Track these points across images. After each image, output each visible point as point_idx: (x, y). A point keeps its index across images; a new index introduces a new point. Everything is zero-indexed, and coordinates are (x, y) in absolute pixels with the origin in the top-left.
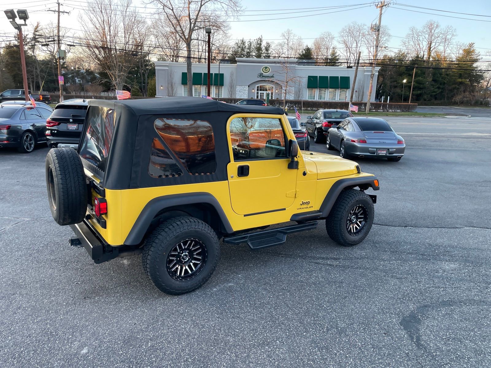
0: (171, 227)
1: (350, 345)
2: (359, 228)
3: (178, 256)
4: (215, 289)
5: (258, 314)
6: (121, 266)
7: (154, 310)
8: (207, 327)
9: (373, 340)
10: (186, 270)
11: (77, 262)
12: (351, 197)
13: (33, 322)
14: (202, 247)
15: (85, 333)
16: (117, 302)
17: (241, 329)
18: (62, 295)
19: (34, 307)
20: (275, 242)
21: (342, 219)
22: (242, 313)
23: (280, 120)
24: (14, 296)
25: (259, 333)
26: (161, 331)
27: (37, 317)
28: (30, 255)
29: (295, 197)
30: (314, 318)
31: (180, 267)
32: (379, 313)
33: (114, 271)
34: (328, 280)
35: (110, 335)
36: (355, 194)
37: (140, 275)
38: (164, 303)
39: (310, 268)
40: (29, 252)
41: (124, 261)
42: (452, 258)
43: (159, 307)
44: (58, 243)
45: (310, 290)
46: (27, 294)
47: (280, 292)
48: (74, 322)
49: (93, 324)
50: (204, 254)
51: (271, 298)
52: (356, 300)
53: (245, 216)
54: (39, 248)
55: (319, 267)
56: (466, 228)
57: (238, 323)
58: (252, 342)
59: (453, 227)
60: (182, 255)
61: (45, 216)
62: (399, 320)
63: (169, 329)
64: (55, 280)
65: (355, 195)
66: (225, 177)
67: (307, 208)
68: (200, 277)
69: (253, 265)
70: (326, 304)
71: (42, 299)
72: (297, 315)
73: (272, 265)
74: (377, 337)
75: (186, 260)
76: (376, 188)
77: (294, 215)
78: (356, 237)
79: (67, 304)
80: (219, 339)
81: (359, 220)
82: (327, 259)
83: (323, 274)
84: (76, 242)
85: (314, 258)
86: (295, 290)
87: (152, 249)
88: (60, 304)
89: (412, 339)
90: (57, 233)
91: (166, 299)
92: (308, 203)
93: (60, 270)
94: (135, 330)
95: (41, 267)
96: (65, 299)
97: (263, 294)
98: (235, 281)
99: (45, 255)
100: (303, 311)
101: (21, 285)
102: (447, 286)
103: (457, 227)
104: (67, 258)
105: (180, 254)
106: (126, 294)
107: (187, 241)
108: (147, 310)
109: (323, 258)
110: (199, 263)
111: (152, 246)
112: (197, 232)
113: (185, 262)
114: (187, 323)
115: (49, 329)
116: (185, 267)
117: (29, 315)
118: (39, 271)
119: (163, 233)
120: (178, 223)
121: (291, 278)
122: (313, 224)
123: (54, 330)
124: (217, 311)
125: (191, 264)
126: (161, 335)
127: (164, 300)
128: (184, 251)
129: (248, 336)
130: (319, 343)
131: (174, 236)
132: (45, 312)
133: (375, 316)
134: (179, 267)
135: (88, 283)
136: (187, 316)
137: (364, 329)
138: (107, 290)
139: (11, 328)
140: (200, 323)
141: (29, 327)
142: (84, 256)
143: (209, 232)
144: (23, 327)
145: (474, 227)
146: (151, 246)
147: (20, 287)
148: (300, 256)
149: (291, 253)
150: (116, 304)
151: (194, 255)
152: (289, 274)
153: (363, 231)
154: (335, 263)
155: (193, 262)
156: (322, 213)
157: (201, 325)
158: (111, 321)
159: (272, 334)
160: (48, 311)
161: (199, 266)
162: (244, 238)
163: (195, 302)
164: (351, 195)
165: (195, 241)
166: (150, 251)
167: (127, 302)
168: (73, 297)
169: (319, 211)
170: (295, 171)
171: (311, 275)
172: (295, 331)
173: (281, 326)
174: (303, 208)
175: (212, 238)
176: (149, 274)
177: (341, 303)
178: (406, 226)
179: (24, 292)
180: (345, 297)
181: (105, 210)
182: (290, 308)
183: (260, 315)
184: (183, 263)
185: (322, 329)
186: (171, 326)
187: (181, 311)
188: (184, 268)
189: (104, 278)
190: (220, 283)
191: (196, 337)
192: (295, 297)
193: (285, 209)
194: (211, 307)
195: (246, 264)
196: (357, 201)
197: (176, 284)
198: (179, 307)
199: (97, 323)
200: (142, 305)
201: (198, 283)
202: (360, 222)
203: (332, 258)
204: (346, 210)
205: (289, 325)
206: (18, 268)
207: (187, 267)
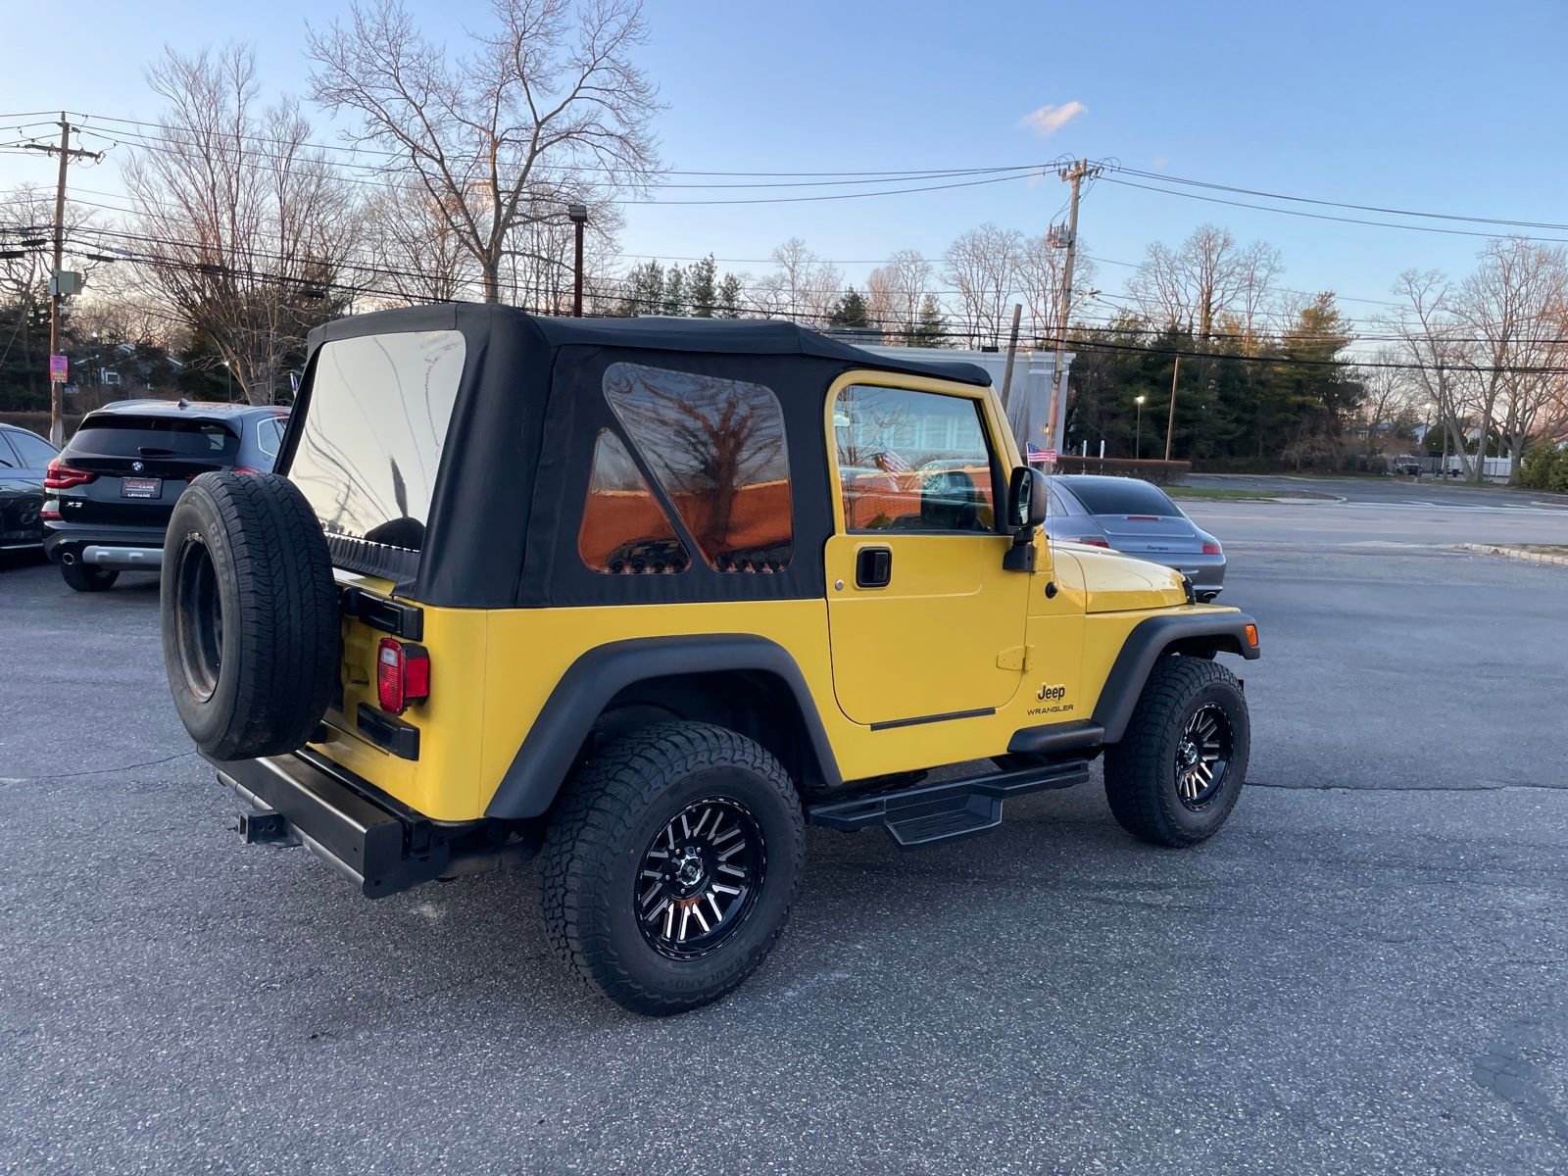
0: (652, 754)
1: (1352, 1160)
2: (1206, 785)
3: (668, 867)
4: (790, 993)
5: (983, 1070)
6: (417, 926)
7: (596, 1070)
8: (819, 1123)
9: (1418, 1140)
10: (692, 918)
11: (244, 917)
12: (1186, 675)
13: (130, 1133)
14: (749, 834)
15: (357, 1163)
16: (444, 1046)
17: (945, 1123)
18: (221, 1031)
19: (119, 1076)
20: (969, 827)
21: (1163, 749)
22: (923, 1070)
23: (978, 403)
24: (28, 1037)
25: (1016, 1136)
26: (651, 1144)
27: (143, 1111)
28: (57, 897)
29: (1024, 670)
30: (1184, 1077)
31: (672, 907)
32: (1390, 1052)
33: (395, 942)
34: (1167, 952)
35: (456, 1165)
36: (1199, 667)
37: (498, 951)
38: (623, 1043)
39: (1087, 917)
40: (47, 886)
41: (425, 909)
42: (1520, 876)
43: (610, 1058)
44: (151, 854)
45: (1122, 985)
46: (77, 1030)
47: (1023, 997)
48: (297, 1125)
49: (378, 1129)
50: (755, 861)
51: (1001, 1014)
52: (1290, 1012)
53: (875, 727)
54: (83, 871)
55: (1115, 914)
56: (1510, 789)
57: (924, 1103)
58: (1005, 1169)
59: (1471, 785)
60: (683, 862)
61: (78, 771)
62: (1464, 1068)
63: (677, 1134)
64: (177, 978)
65: (1197, 670)
66: (815, 587)
67: (1057, 709)
68: (740, 946)
69: (892, 911)
70: (1199, 1028)
71: (146, 1047)
72: (1119, 1067)
73: (955, 910)
74: (1427, 1128)
75: (692, 883)
76: (1251, 654)
77: (1021, 735)
78: (1202, 815)
79: (249, 1059)
80: (882, 1163)
81: (1205, 759)
82: (1129, 887)
83: (1141, 932)
84: (266, 829)
85: (1087, 885)
86: (1072, 985)
87: (589, 834)
88: (221, 1061)
89: (1541, 1129)
90: (143, 824)
91: (627, 1031)
92: (1059, 693)
93: (188, 943)
94: (550, 1143)
95: (111, 935)
96: (236, 1042)
97: (966, 1003)
98: (849, 964)
99: (116, 897)
100: (1131, 1053)
101: (46, 998)
102: (1553, 957)
103: (1483, 785)
104: (204, 906)
105: (674, 860)
106: (468, 1017)
107: (701, 810)
108: (568, 1069)
109: (1115, 886)
110: (736, 892)
111: (586, 824)
112: (738, 773)
113: (690, 890)
114: (738, 1113)
115: (203, 1154)
116: (691, 911)
117: (105, 1105)
118: (107, 951)
119: (627, 775)
120: (677, 739)
121: (1039, 948)
122: (1077, 768)
123: (226, 1157)
124: (829, 1066)
125: (711, 897)
126: (656, 1156)
127: (619, 1033)
128: (687, 849)
129: (982, 1149)
130: (1244, 1162)
131: (667, 787)
132: (171, 1092)
133: (1381, 1060)
134: (671, 910)
135: (310, 984)
136: (725, 1084)
137: (1371, 1104)
138: (390, 1007)
139: (47, 1155)
140: (786, 1109)
141: (119, 1151)
142: (267, 897)
143: (774, 776)
144: (95, 1150)
145: (1534, 786)
146: (581, 824)
147: (43, 1005)
148: (1036, 882)
149: (1001, 872)
150: (440, 1054)
151: (721, 863)
152: (1028, 937)
153: (1222, 796)
154: (1163, 899)
155: (716, 888)
156: (1102, 730)
157: (793, 1116)
158: (445, 1114)
159: (1065, 1137)
160: (182, 1089)
161: (736, 905)
162: (872, 807)
163: (736, 1037)
164: (1185, 670)
165: (729, 810)
166: (578, 844)
167: (483, 1046)
168: (265, 1037)
169: (1092, 723)
170: (1021, 579)
171: (1102, 939)
172: (1138, 1124)
173: (1083, 1108)
174: (1044, 711)
175: (784, 800)
176: (572, 930)
177: (1249, 1025)
178: (1328, 788)
179: (65, 1023)
180: (1253, 1006)
181: (424, 687)
182: (1082, 1046)
183: (990, 1075)
184: (680, 895)
185: (1230, 1112)
186: (683, 1123)
187: (696, 1069)
188: (687, 913)
189: (366, 967)
190: (802, 972)
191: (791, 1159)
192: (1085, 1012)
193: (991, 711)
194: (803, 1054)
195: (864, 908)
196: (1205, 690)
197: (668, 970)
198: (684, 1058)
199: (390, 1126)
200: (544, 1054)
201: (736, 968)
202: (1209, 764)
203: (1143, 885)
204: (1176, 720)
205: (1109, 1102)
206: (20, 941)
207: (696, 910)
